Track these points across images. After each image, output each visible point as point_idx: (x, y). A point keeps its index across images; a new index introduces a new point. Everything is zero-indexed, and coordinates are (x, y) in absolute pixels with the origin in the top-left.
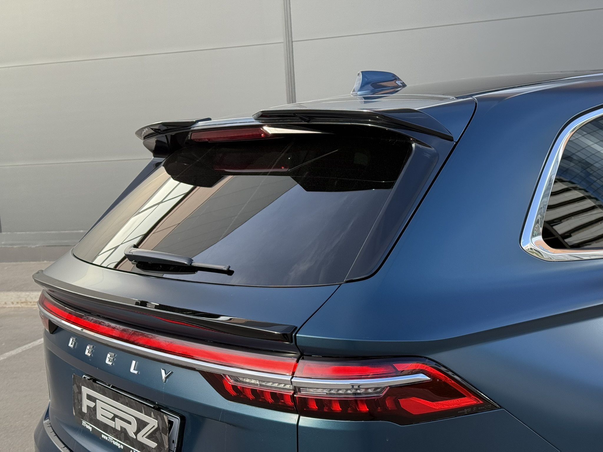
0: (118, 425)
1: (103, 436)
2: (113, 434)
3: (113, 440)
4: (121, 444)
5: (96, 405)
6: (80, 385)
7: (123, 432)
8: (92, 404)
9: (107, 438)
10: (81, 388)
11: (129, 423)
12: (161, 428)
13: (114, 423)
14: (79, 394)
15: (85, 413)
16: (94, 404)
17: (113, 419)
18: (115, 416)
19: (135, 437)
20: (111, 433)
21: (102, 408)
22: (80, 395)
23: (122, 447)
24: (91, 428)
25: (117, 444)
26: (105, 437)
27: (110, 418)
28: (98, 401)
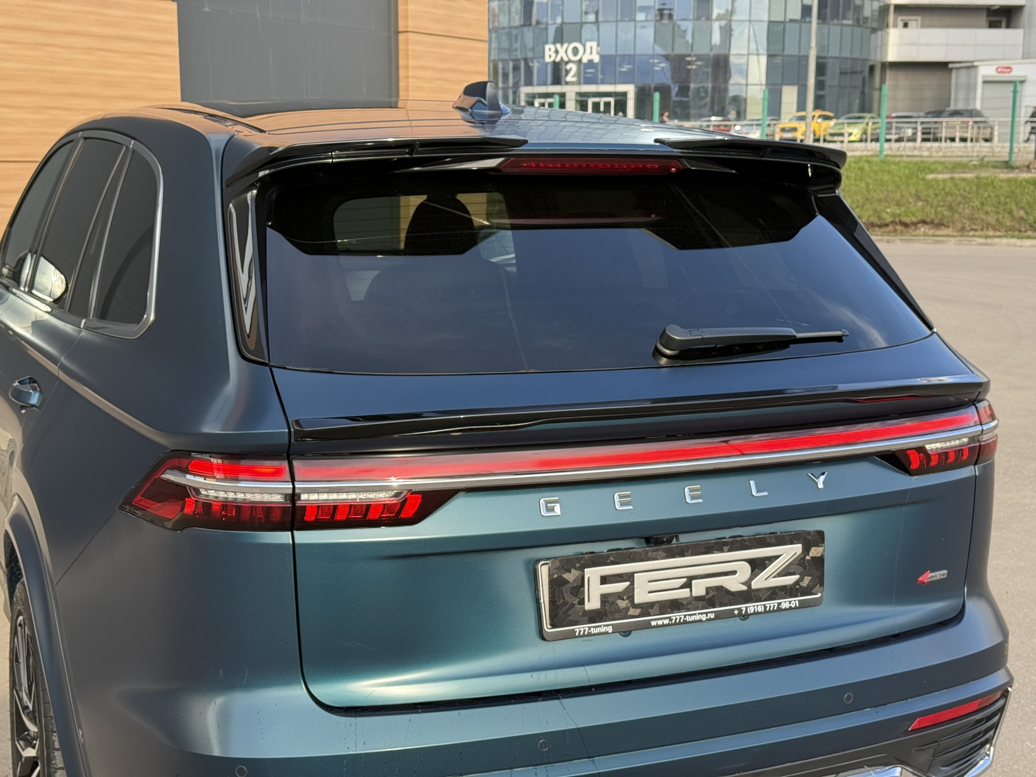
0: (699, 587)
1: (653, 623)
2: (686, 607)
3: (685, 616)
4: (707, 614)
5: (632, 583)
8: (619, 587)
9: (666, 622)
11: (733, 573)
13: (689, 589)
15: (593, 611)
16: (628, 583)
17: (688, 585)
18: (690, 579)
21: (650, 582)
23: (712, 616)
24: (611, 627)
25: (697, 618)
26: (660, 622)
27: (678, 586)
28: (635, 575)
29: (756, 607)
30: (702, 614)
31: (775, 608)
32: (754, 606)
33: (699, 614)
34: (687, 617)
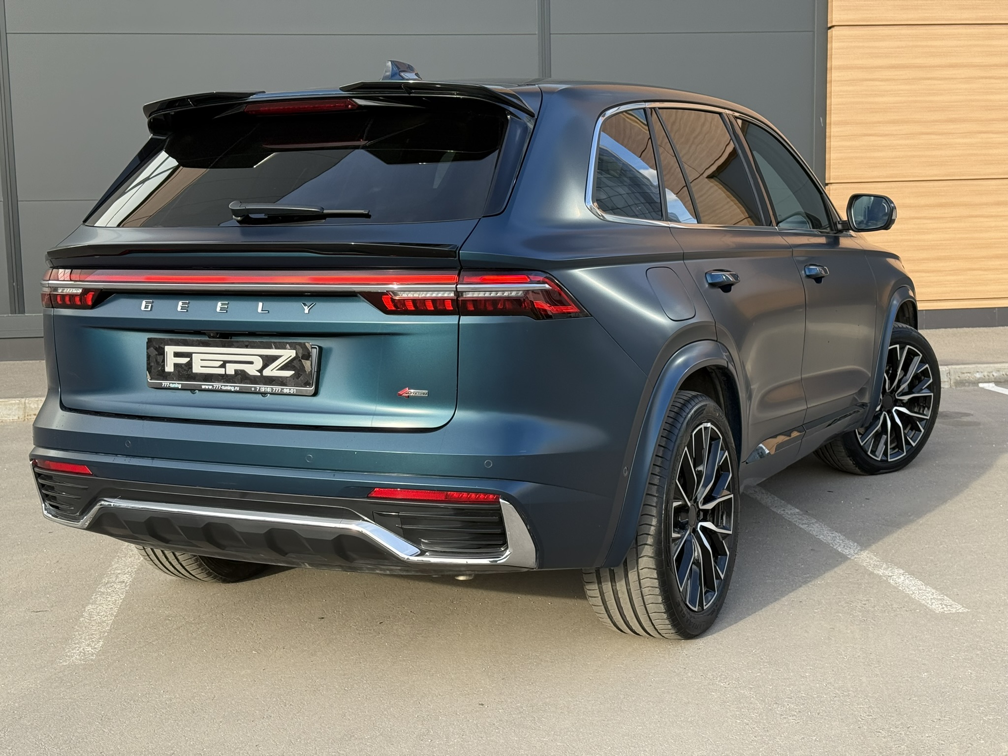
0: (231, 369)
1: (203, 387)
2: (222, 380)
3: (222, 386)
4: (235, 386)
5: (191, 359)
6: (162, 346)
7: (240, 374)
8: (184, 361)
9: (210, 387)
10: (164, 349)
11: (251, 363)
12: (300, 356)
13: (224, 369)
14: (158, 356)
15: (170, 373)
16: (189, 359)
17: (223, 366)
18: (226, 362)
19: (259, 374)
20: (219, 381)
21: (201, 360)
22: (162, 356)
23: (238, 389)
24: (180, 385)
25: (229, 388)
26: (207, 387)
27: (218, 366)
28: (193, 355)
29: (266, 388)
30: (231, 386)
31: (279, 391)
32: (265, 387)
33: (230, 386)
34: (223, 387)
